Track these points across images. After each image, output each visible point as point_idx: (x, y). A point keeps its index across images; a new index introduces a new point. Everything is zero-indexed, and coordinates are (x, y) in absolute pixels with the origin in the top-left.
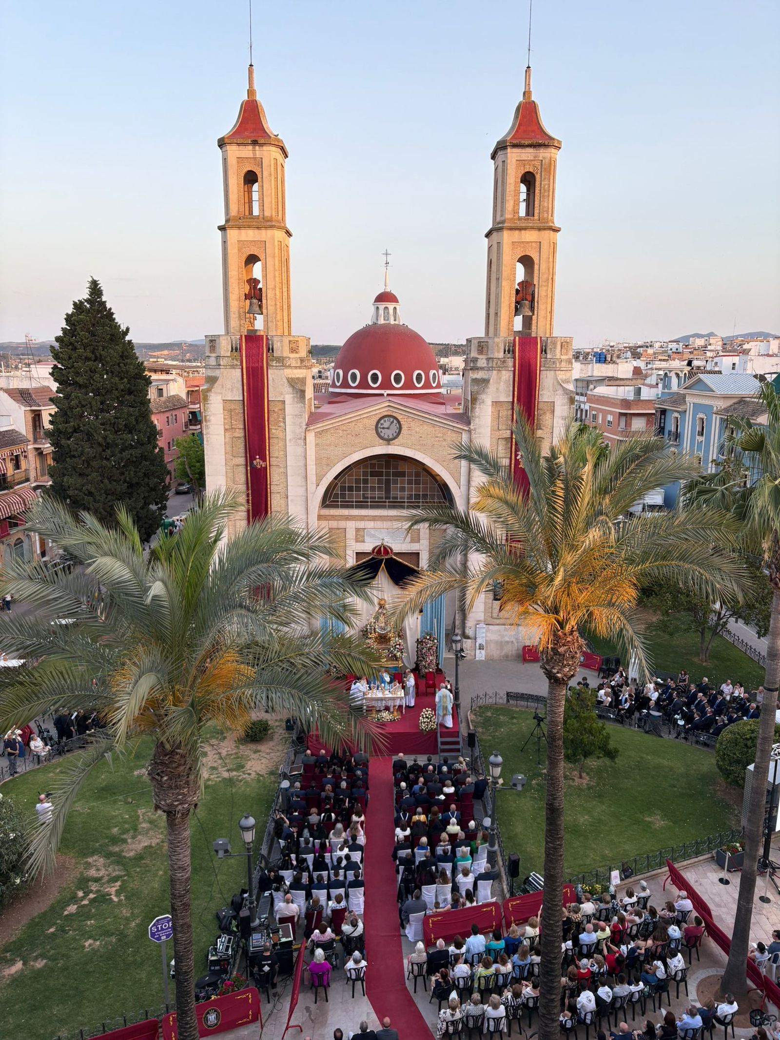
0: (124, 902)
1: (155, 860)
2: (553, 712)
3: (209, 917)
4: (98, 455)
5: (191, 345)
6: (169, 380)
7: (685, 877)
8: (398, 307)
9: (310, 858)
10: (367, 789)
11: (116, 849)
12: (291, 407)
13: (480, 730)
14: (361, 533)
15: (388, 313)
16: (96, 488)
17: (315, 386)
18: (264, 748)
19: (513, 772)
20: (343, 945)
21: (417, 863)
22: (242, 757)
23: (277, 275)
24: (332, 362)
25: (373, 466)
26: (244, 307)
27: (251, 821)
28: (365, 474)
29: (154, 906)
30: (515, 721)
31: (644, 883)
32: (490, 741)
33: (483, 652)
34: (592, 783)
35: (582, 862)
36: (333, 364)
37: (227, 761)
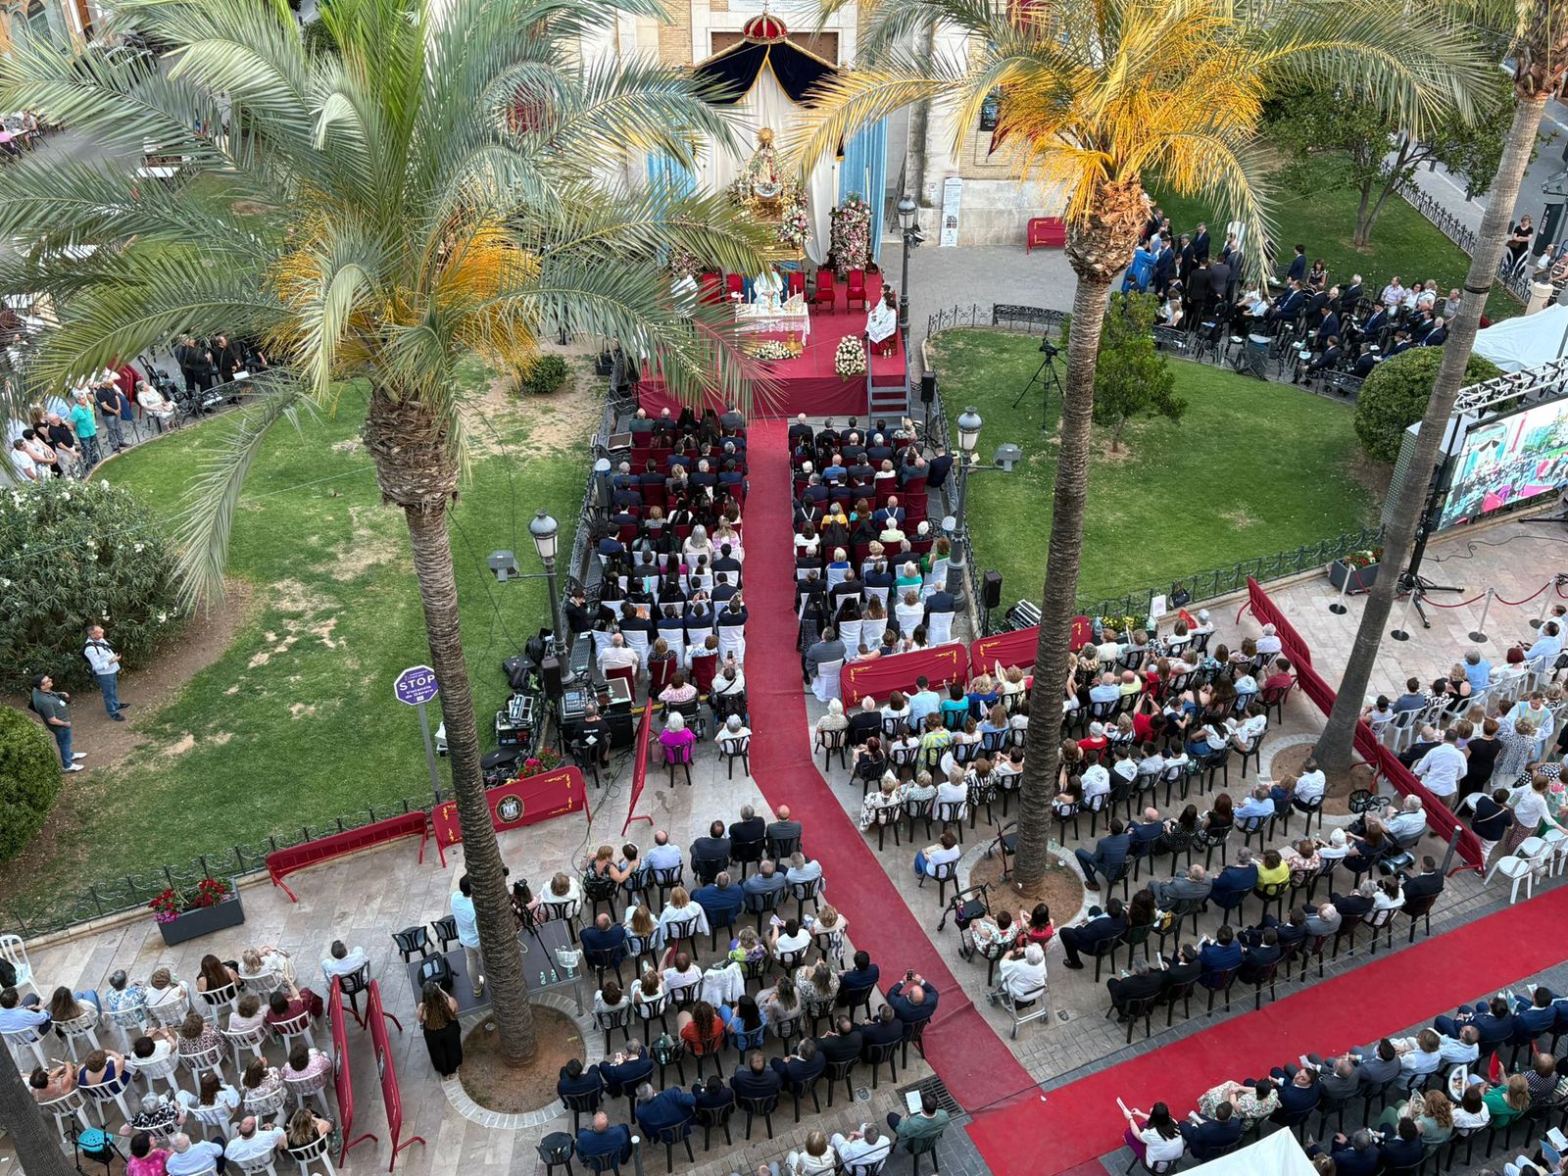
0: (346, 648)
1: (389, 585)
2: (1080, 335)
3: (491, 670)
10: (745, 474)
11: (320, 569)
13: (943, 372)
18: (561, 404)
19: (997, 442)
20: (713, 706)
21: (830, 589)
22: (522, 421)
27: (550, 523)
29: (397, 655)
30: (1006, 356)
31: (1205, 613)
32: (960, 390)
33: (955, 232)
34: (1134, 459)
35: (1105, 584)
37: (495, 427)
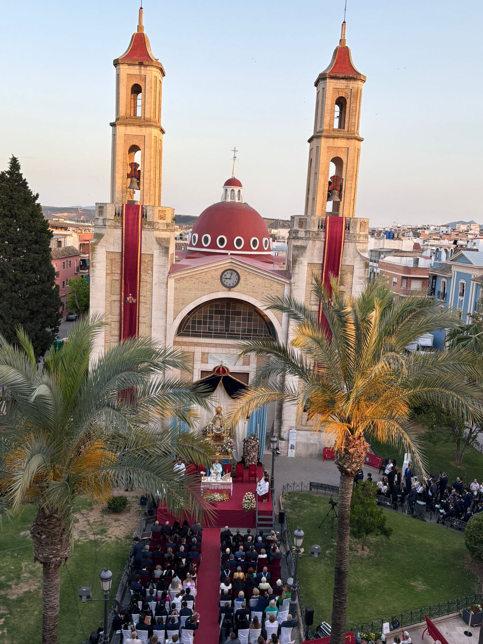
0: (6, 634)
1: (32, 602)
2: (343, 498)
4: (8, 289)
5: (85, 210)
6: (66, 235)
7: (439, 629)
8: (241, 190)
9: (153, 604)
10: (200, 553)
11: (3, 593)
12: (158, 259)
14: (206, 356)
15: (234, 194)
16: (6, 314)
17: (177, 245)
18: (123, 518)
19: (312, 543)
21: (235, 612)
22: (105, 524)
23: (152, 160)
24: (191, 228)
25: (217, 306)
26: (126, 184)
27: (109, 574)
28: (211, 312)
30: (315, 504)
31: (407, 633)
32: (296, 519)
33: (294, 451)
34: (371, 554)
35: (361, 616)
36: (191, 230)
37: (94, 527)
